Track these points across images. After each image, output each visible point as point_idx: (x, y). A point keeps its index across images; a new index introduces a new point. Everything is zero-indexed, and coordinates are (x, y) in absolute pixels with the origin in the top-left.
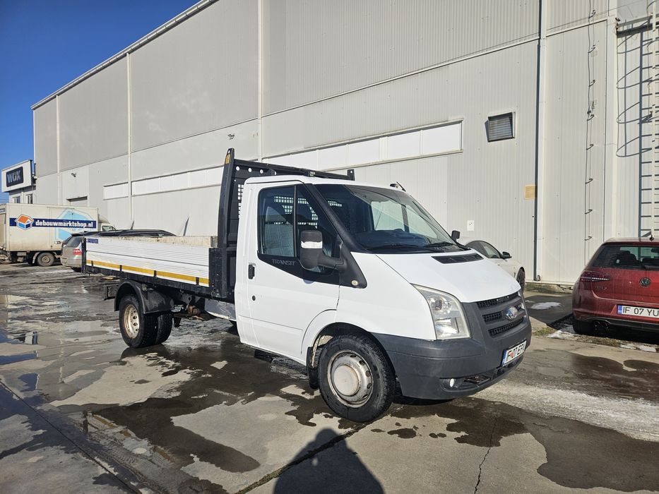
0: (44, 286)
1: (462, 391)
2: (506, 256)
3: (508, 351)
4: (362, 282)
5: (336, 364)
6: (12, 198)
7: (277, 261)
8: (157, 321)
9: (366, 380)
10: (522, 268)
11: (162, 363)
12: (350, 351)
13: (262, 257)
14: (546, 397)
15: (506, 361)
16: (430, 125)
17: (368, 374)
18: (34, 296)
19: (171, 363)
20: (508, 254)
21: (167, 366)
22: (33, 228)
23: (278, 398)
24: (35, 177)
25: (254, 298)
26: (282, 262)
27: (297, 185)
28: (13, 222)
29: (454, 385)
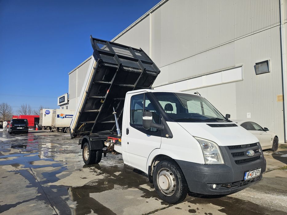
0: (65, 140)
1: (220, 191)
2: (266, 130)
3: (247, 173)
4: (170, 135)
5: (160, 174)
6: (61, 107)
7: (137, 127)
8: (96, 154)
9: (173, 183)
10: (276, 136)
11: (95, 171)
12: (166, 168)
13: (131, 125)
14: (275, 200)
15: (247, 177)
16: (227, 69)
17: (174, 180)
18: (59, 144)
19: (99, 171)
20: (267, 129)
21: (97, 172)
22: (65, 118)
23: (137, 189)
24: (69, 100)
25: (128, 143)
26: (139, 127)
27: (145, 93)
28: (58, 116)
29: (216, 188)
